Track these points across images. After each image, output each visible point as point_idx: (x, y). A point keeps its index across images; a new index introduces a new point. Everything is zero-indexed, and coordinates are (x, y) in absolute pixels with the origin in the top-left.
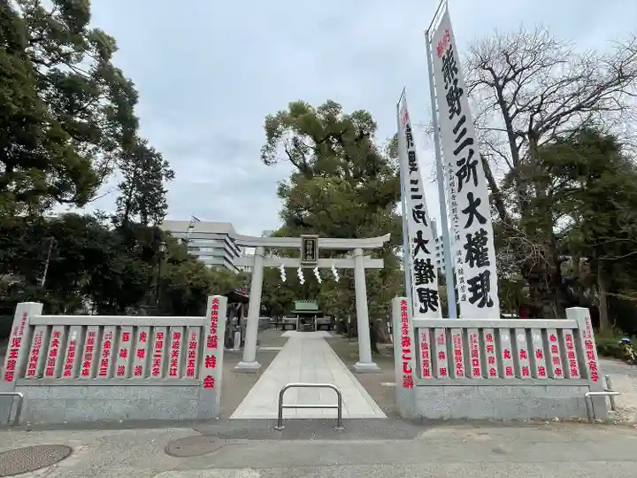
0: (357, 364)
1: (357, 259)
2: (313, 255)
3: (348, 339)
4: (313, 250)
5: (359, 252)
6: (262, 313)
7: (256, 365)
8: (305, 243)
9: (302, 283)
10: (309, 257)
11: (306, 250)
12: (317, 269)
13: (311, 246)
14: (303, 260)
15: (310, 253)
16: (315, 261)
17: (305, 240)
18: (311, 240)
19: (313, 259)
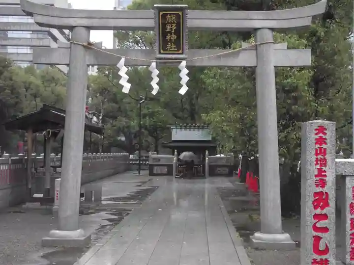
0: (257, 235)
4: (177, 32)
6: (89, 146)
8: (163, 19)
10: (171, 46)
11: (164, 34)
13: (175, 25)
14: (160, 53)
15: (173, 38)
16: (182, 54)
17: (161, 13)
18: (174, 14)
19: (178, 51)
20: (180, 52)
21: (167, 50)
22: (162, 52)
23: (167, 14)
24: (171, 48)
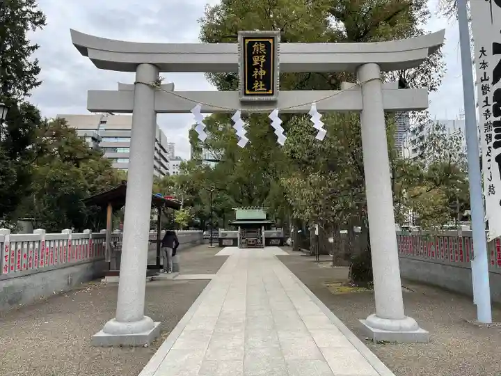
0: (371, 319)
1: (368, 88)
2: (267, 82)
3: (313, 259)
4: (268, 66)
5: (371, 72)
7: (145, 326)
8: (249, 52)
9: (242, 143)
10: (259, 86)
11: (250, 67)
12: (276, 112)
13: (264, 57)
14: (245, 94)
15: (261, 75)
16: (272, 94)
17: (247, 41)
18: (262, 42)
19: (268, 91)
20: (271, 92)
21: (254, 90)
22: (248, 92)
23: (254, 42)
24: (259, 88)
